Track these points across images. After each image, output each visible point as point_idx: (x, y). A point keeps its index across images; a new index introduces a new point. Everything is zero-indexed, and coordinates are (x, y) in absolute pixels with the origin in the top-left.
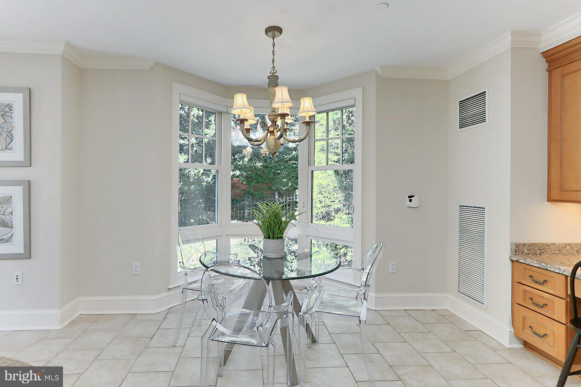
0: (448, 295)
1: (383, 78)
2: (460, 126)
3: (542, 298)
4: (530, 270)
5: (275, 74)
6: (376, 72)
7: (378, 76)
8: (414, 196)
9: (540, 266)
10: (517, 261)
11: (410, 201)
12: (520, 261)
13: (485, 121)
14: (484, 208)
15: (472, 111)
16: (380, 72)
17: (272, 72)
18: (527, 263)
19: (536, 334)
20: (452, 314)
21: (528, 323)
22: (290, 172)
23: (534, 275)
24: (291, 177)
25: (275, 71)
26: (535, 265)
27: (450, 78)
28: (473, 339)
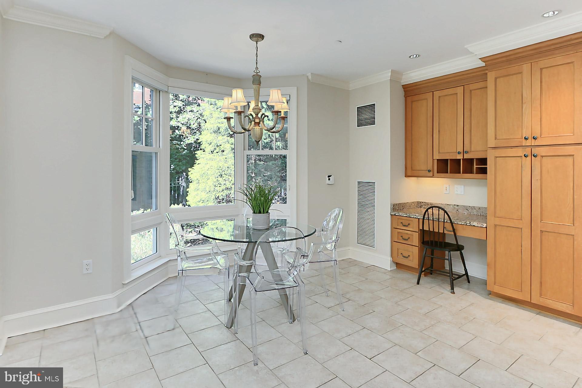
0: (350, 248)
1: (312, 82)
2: (358, 125)
3: (407, 235)
4: (401, 219)
5: (258, 74)
6: (307, 77)
7: (308, 80)
8: (331, 176)
9: (406, 216)
10: (395, 215)
11: (329, 179)
12: (396, 214)
13: (375, 124)
14: (375, 183)
15: (366, 115)
16: (310, 77)
17: (256, 71)
18: (400, 215)
19: (405, 257)
20: (353, 260)
21: (400, 251)
22: (173, 153)
23: (403, 221)
24: (174, 160)
25: (258, 71)
26: (405, 216)
27: (350, 89)
28: (372, 271)
